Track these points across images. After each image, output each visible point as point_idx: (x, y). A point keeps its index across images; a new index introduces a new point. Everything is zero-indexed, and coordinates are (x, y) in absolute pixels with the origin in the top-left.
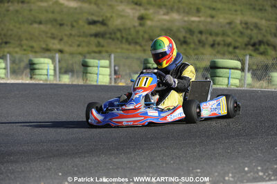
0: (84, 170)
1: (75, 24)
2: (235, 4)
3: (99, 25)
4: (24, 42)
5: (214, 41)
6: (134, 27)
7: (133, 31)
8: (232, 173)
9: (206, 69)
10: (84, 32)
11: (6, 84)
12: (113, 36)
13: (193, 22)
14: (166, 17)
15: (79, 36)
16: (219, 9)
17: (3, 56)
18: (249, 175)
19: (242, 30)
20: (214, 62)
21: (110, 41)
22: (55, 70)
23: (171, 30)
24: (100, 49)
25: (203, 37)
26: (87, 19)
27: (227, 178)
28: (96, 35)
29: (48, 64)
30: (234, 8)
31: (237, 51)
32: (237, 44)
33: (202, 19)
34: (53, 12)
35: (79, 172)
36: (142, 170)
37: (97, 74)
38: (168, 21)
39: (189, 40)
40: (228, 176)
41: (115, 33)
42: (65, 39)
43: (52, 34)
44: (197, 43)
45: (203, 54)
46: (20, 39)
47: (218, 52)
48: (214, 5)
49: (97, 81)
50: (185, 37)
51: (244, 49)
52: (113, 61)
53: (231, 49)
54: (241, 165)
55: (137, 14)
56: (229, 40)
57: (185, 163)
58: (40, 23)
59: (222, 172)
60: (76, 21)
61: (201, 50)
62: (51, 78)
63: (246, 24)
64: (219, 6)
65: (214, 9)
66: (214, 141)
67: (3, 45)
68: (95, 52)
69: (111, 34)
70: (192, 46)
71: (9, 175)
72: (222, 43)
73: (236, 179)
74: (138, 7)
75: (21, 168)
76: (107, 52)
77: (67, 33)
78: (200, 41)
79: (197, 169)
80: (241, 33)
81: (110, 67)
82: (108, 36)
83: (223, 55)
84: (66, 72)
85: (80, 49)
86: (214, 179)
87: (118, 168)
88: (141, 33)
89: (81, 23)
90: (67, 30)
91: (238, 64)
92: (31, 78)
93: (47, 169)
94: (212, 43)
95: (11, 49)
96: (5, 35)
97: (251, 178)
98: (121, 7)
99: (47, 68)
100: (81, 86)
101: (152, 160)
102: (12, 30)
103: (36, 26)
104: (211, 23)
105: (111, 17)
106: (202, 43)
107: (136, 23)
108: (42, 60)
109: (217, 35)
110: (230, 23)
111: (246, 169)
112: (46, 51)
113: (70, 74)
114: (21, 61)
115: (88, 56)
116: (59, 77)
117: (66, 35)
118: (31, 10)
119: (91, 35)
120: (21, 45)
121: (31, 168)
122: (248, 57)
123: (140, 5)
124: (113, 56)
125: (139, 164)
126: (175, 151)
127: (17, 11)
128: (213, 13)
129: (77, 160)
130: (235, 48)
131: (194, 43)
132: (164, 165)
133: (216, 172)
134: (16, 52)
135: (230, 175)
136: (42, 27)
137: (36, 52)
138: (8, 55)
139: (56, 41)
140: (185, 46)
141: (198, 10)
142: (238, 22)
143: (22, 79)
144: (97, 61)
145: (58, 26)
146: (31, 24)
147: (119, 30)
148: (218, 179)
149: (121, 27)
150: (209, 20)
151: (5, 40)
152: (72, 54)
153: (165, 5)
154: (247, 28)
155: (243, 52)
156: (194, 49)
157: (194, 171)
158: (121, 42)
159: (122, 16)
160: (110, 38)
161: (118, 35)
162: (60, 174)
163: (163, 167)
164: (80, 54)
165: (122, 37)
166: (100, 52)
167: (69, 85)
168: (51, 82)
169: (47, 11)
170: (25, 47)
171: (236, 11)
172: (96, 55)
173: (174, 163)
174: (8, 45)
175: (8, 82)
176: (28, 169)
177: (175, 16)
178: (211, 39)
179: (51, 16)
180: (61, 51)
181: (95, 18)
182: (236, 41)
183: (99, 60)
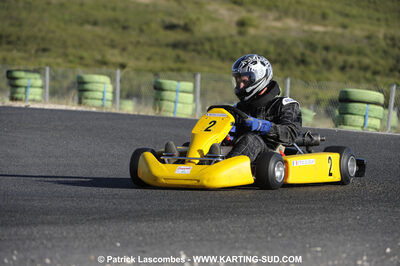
0: (154, 241)
1: (144, 27)
2: (377, 10)
3: (179, 31)
4: (70, 50)
5: (345, 62)
6: (231, 36)
7: (228, 42)
8: (367, 255)
9: (333, 103)
10: (157, 41)
11: (43, 110)
12: (199, 48)
13: (316, 32)
14: (278, 24)
15: (151, 45)
16: (354, 17)
17: (40, 68)
18: (392, 259)
19: (386, 48)
20: (346, 92)
21: (195, 55)
22: (114, 93)
23: (284, 43)
24: (179, 65)
25: (330, 56)
26: (163, 21)
27: (359, 262)
28: (175, 46)
29: (104, 83)
30: (377, 15)
31: (378, 78)
32: (379, 68)
33: (330, 29)
34: (114, 9)
35: (146, 244)
36: (237, 244)
37: (175, 102)
38: (280, 30)
39: (308, 59)
40: (362, 259)
41: (202, 44)
42: (130, 48)
43: (112, 41)
44: (320, 63)
45: (328, 80)
46: (64, 45)
47: (351, 78)
48: (348, 10)
49: (174, 112)
50: (303, 54)
51: (387, 75)
52: (199, 83)
53: (368, 75)
54: (381, 244)
55: (236, 18)
56: (366, 61)
57: (299, 237)
58: (95, 23)
59: (353, 253)
60: (147, 24)
61: (326, 74)
62: (108, 104)
63: (393, 39)
64: (354, 11)
65: (347, 16)
66: (341, 208)
67: (40, 53)
68: (172, 70)
69: (195, 44)
70: (313, 67)
71: (45, 242)
72: (356, 65)
73: (373, 263)
74: (236, 8)
75: (62, 233)
76: (189, 70)
77: (133, 40)
78: (325, 61)
79: (316, 246)
80: (385, 52)
81: (194, 92)
82: (191, 47)
83: (357, 83)
84: (128, 96)
85: (151, 65)
86: (341, 262)
87: (202, 240)
88: (240, 45)
89: (154, 26)
90: (133, 36)
91: (379, 96)
92: (80, 103)
93: (100, 236)
94: (341, 64)
95: (51, 60)
96: (43, 39)
97: (395, 263)
98: (212, 7)
99: (102, 89)
100: (152, 117)
101: (252, 231)
102: (53, 32)
103: (88, 27)
104: (342, 36)
105: (198, 19)
106: (327, 64)
107: (234, 30)
108: (96, 78)
109: (349, 53)
110: (369, 38)
111: (388, 250)
112: (102, 64)
113: (135, 99)
114: (65, 76)
115: (161, 74)
116: (120, 104)
117: (132, 43)
118: (82, 5)
119: (167, 45)
120: (65, 55)
121: (76, 234)
122: (395, 87)
123: (240, 4)
124: (199, 77)
125: (232, 236)
126: (284, 219)
127: (62, 5)
128: (346, 21)
129: (143, 226)
130: (375, 73)
131: (317, 64)
132: (269, 239)
133: (344, 252)
134: (58, 65)
135: (365, 258)
136: (98, 30)
137: (87, 66)
138: (48, 69)
139: (116, 52)
140: (302, 68)
141: (324, 16)
142: (381, 36)
143: (67, 104)
144: (175, 83)
145: (120, 30)
146: (82, 24)
147: (209, 40)
148: (346, 263)
149: (212, 35)
150: (339, 30)
151: (42, 46)
152: (138, 71)
153: (276, 7)
154: (394, 45)
155: (386, 80)
156: (316, 72)
157: (313, 249)
158: (211, 57)
159: (213, 20)
160: (195, 50)
161: (207, 46)
162: (118, 244)
163: (267, 242)
164: (151, 71)
165: (213, 50)
166: (179, 70)
167: (134, 115)
168: (108, 111)
169: (105, 7)
170: (71, 58)
171: (378, 20)
172: (175, 74)
173: (283, 236)
174: (47, 54)
175: (47, 107)
176: (72, 234)
177: (291, 23)
178: (341, 59)
179: (110, 14)
180: (123, 66)
181: (175, 21)
182: (377, 63)
183: (178, 81)
